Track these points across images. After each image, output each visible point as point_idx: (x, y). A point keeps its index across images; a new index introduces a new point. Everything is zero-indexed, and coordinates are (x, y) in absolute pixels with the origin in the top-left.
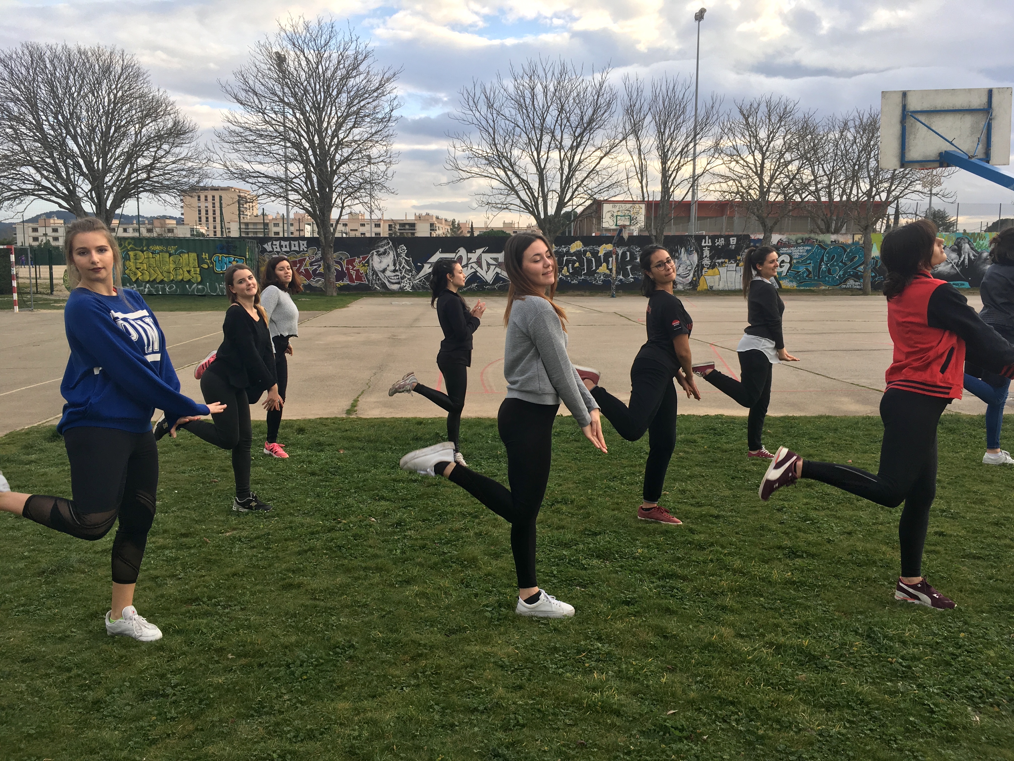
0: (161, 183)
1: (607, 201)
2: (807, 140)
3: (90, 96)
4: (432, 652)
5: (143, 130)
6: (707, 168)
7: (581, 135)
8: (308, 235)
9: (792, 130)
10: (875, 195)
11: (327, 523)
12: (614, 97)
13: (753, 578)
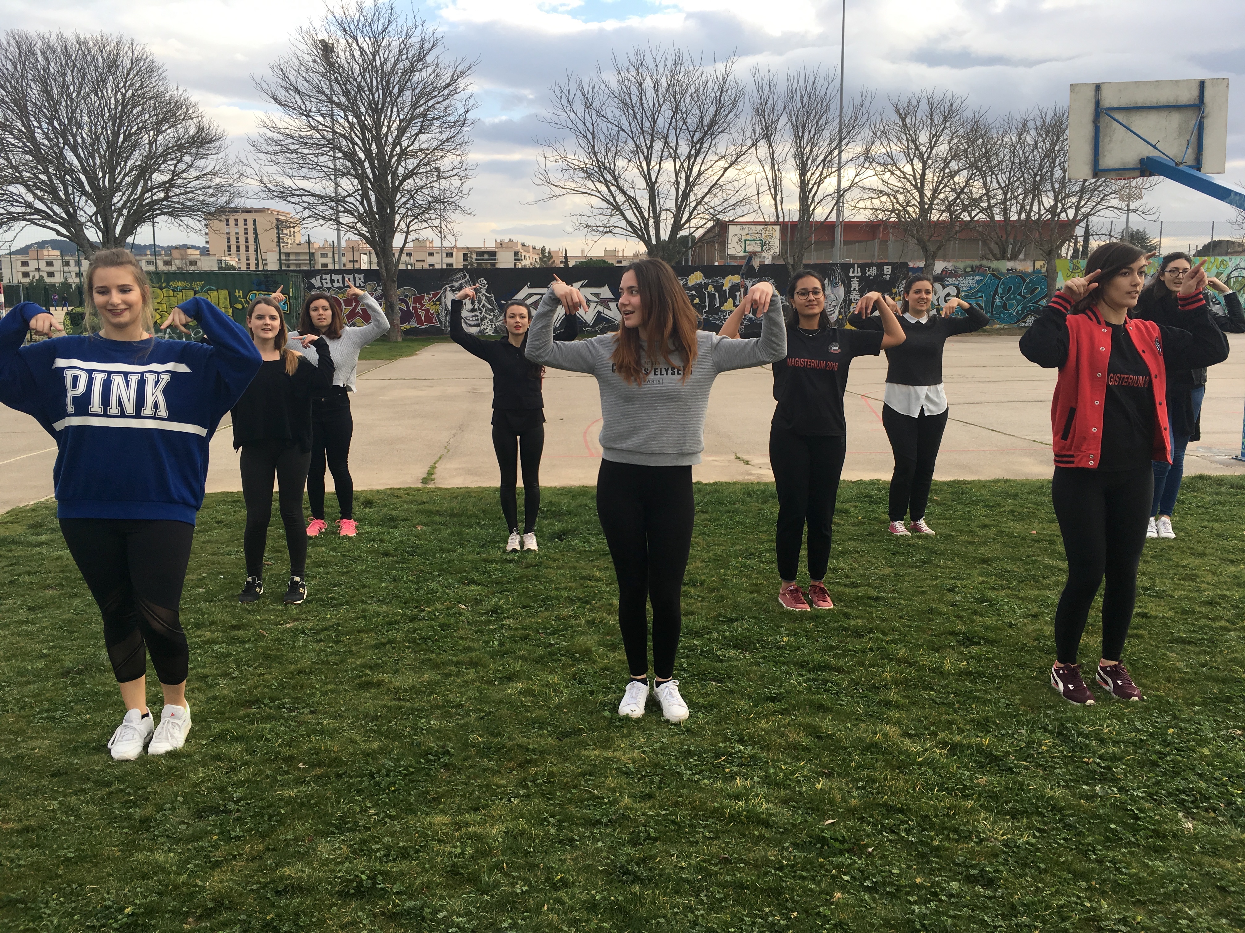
0: (182, 204)
1: (732, 222)
2: (977, 145)
3: (93, 96)
4: (543, 758)
5: (159, 138)
6: (856, 181)
7: (701, 141)
8: (365, 266)
9: (959, 133)
10: (1061, 212)
11: (408, 612)
12: (741, 94)
13: (922, 668)
